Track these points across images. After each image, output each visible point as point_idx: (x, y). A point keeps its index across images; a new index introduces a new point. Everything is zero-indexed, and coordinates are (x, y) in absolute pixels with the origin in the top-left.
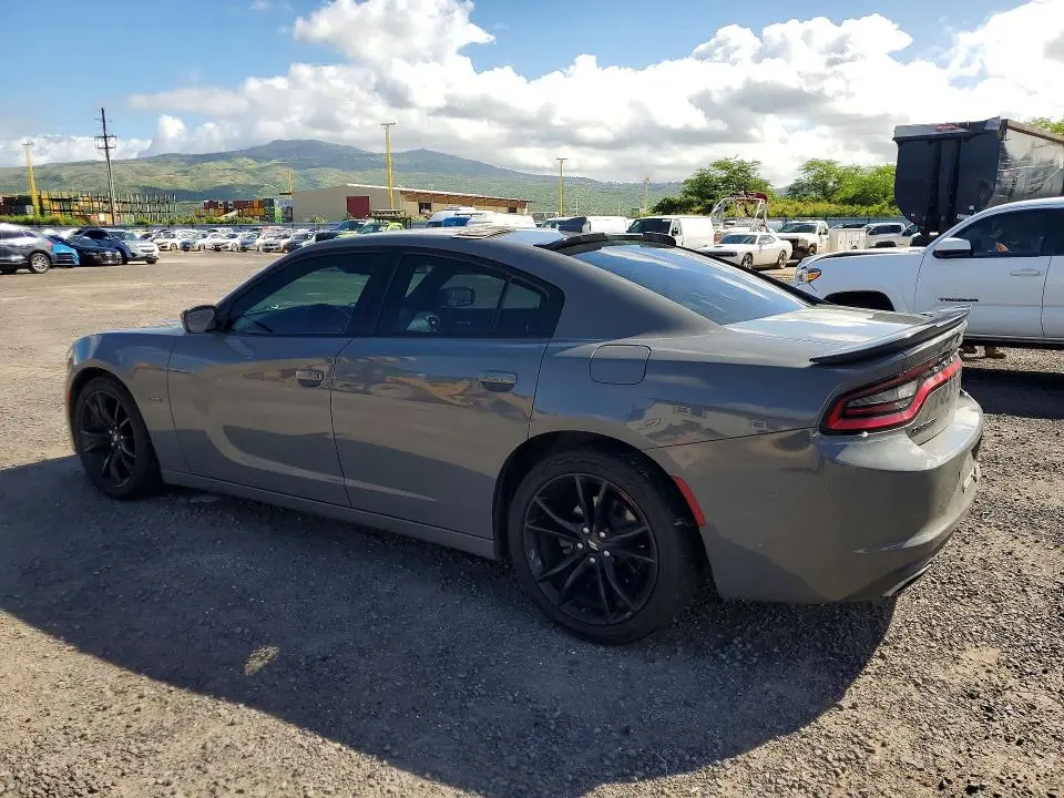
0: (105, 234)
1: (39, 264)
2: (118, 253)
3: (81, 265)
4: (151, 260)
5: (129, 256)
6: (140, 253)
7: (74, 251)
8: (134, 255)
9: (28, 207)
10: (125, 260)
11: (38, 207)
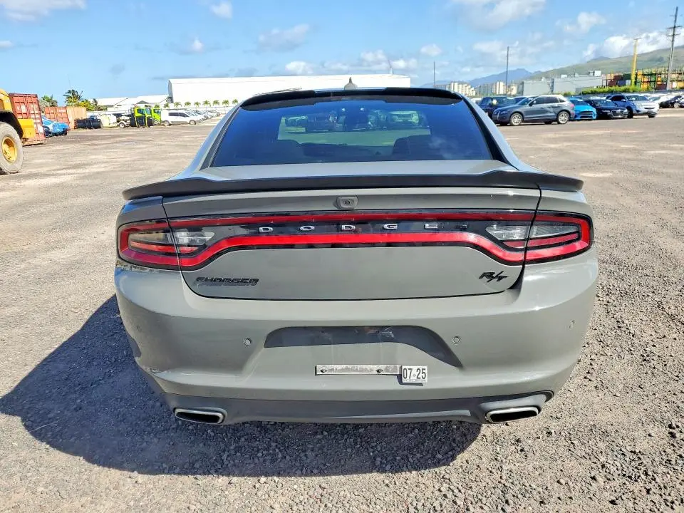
0: (623, 97)
1: (563, 118)
2: (626, 111)
3: (598, 119)
4: (651, 115)
5: (634, 112)
6: (643, 110)
7: (594, 110)
8: (638, 111)
9: (627, 81)
10: (631, 115)
11: (634, 80)
